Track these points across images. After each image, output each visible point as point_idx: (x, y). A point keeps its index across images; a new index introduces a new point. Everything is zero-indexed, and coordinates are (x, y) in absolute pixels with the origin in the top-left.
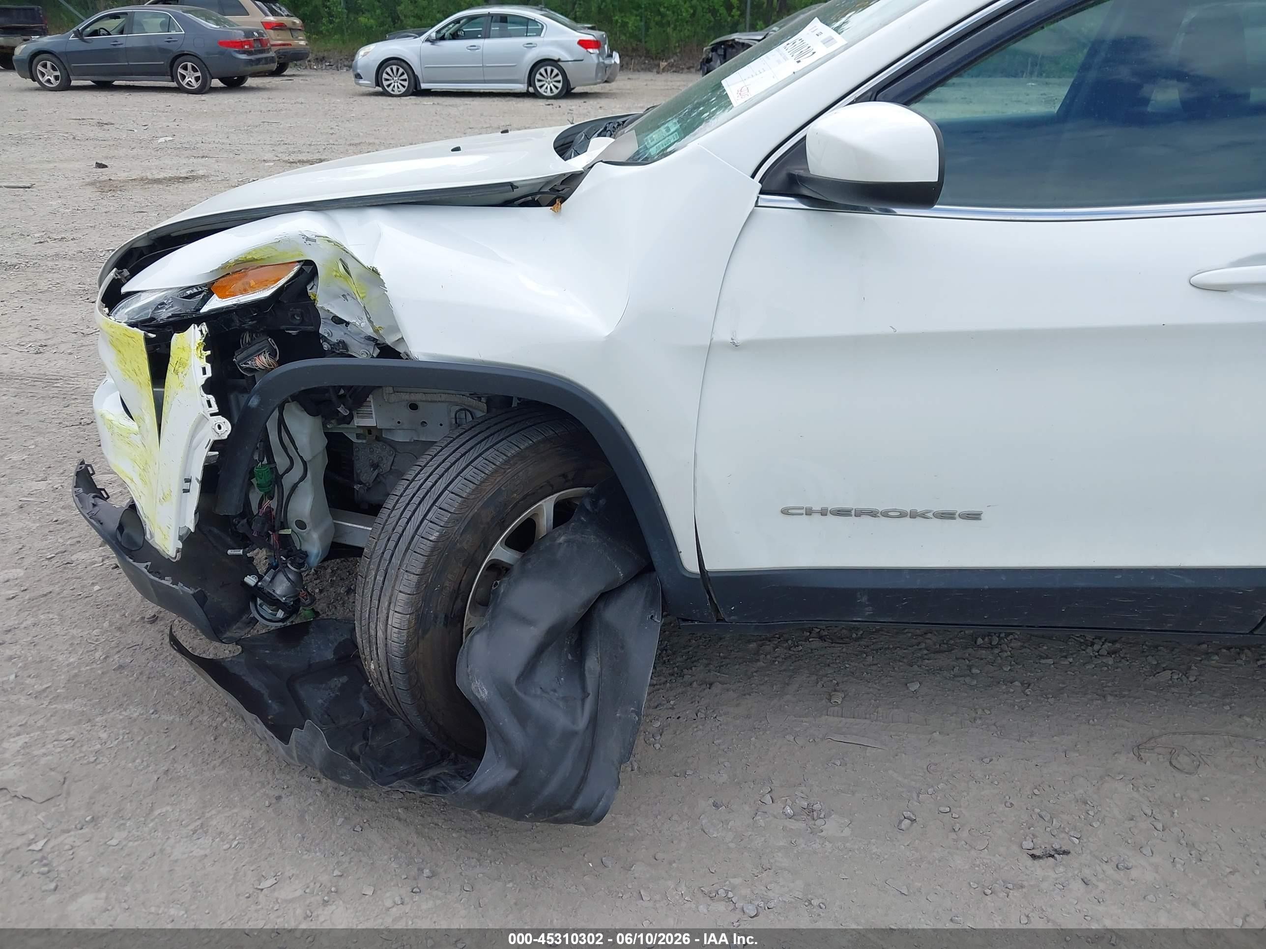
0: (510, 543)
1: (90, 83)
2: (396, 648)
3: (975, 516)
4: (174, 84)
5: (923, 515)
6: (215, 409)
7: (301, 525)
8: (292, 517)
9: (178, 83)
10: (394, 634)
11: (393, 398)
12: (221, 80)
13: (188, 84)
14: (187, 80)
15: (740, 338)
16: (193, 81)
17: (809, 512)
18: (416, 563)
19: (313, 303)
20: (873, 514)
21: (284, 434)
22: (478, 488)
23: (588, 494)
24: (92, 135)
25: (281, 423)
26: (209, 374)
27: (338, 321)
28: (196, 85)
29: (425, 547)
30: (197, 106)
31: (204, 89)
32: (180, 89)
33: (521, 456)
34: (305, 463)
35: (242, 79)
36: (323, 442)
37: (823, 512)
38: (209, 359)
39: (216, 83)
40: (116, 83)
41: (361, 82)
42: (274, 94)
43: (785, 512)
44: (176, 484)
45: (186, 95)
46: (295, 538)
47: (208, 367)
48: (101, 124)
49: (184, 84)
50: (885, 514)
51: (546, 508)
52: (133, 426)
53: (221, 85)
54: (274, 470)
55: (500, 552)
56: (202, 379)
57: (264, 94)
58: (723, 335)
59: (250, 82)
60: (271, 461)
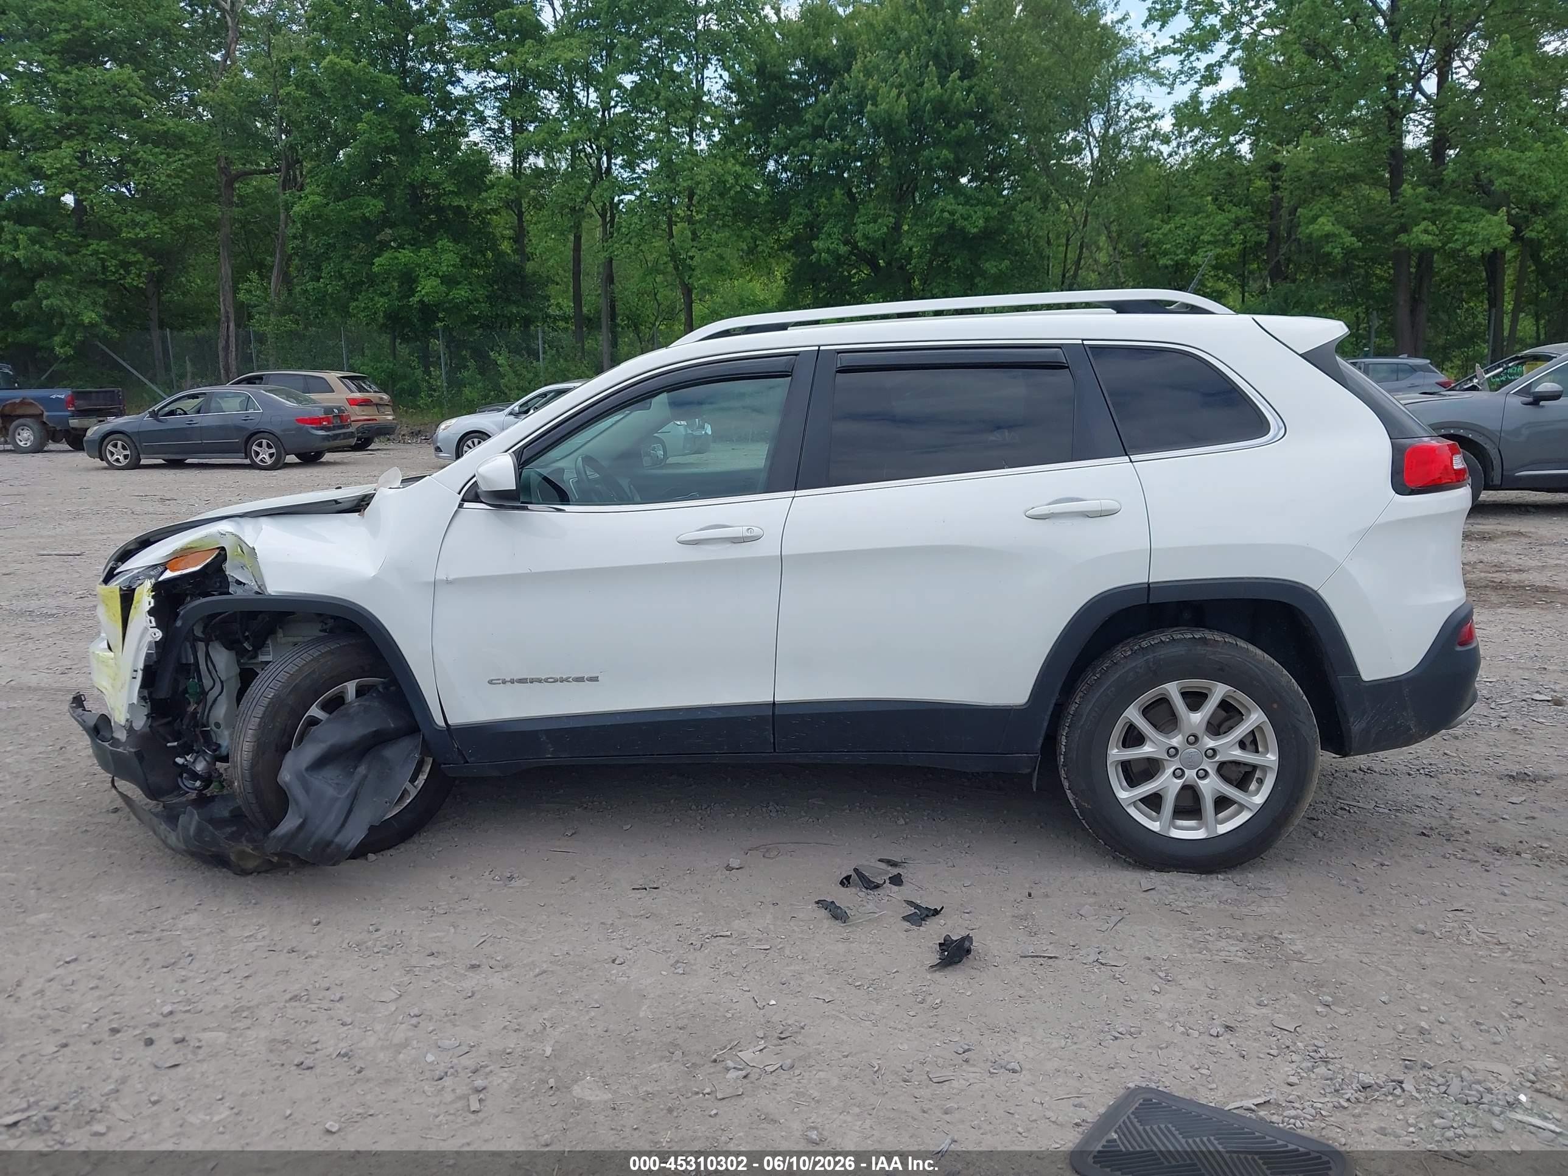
0: (324, 707)
1: (161, 461)
2: (246, 764)
3: (594, 679)
4: (247, 461)
5: (567, 680)
6: (154, 624)
7: (218, 725)
8: (212, 721)
9: (252, 459)
10: (245, 755)
11: (284, 640)
12: (298, 456)
13: (261, 460)
14: (260, 457)
15: (451, 578)
16: (267, 457)
17: (504, 682)
18: (259, 711)
19: (224, 572)
20: (540, 681)
21: (209, 664)
22: (300, 669)
23: (383, 683)
24: (151, 510)
25: (207, 655)
26: (152, 605)
27: (239, 583)
28: (269, 461)
29: (266, 702)
30: (266, 482)
31: (278, 465)
32: (253, 466)
33: (331, 652)
34: (222, 682)
35: (320, 454)
36: (236, 670)
37: (512, 681)
38: (153, 597)
39: (291, 458)
40: (188, 461)
41: (441, 455)
42: (349, 468)
43: (491, 682)
44: (128, 674)
45: (257, 471)
46: (212, 734)
47: (152, 601)
48: (163, 500)
49: (257, 460)
50: (546, 680)
51: (351, 687)
52: (112, 654)
53: (298, 461)
54: (202, 686)
55: (315, 711)
56: (148, 608)
57: (339, 469)
58: (441, 576)
59: (328, 457)
60: (200, 679)
